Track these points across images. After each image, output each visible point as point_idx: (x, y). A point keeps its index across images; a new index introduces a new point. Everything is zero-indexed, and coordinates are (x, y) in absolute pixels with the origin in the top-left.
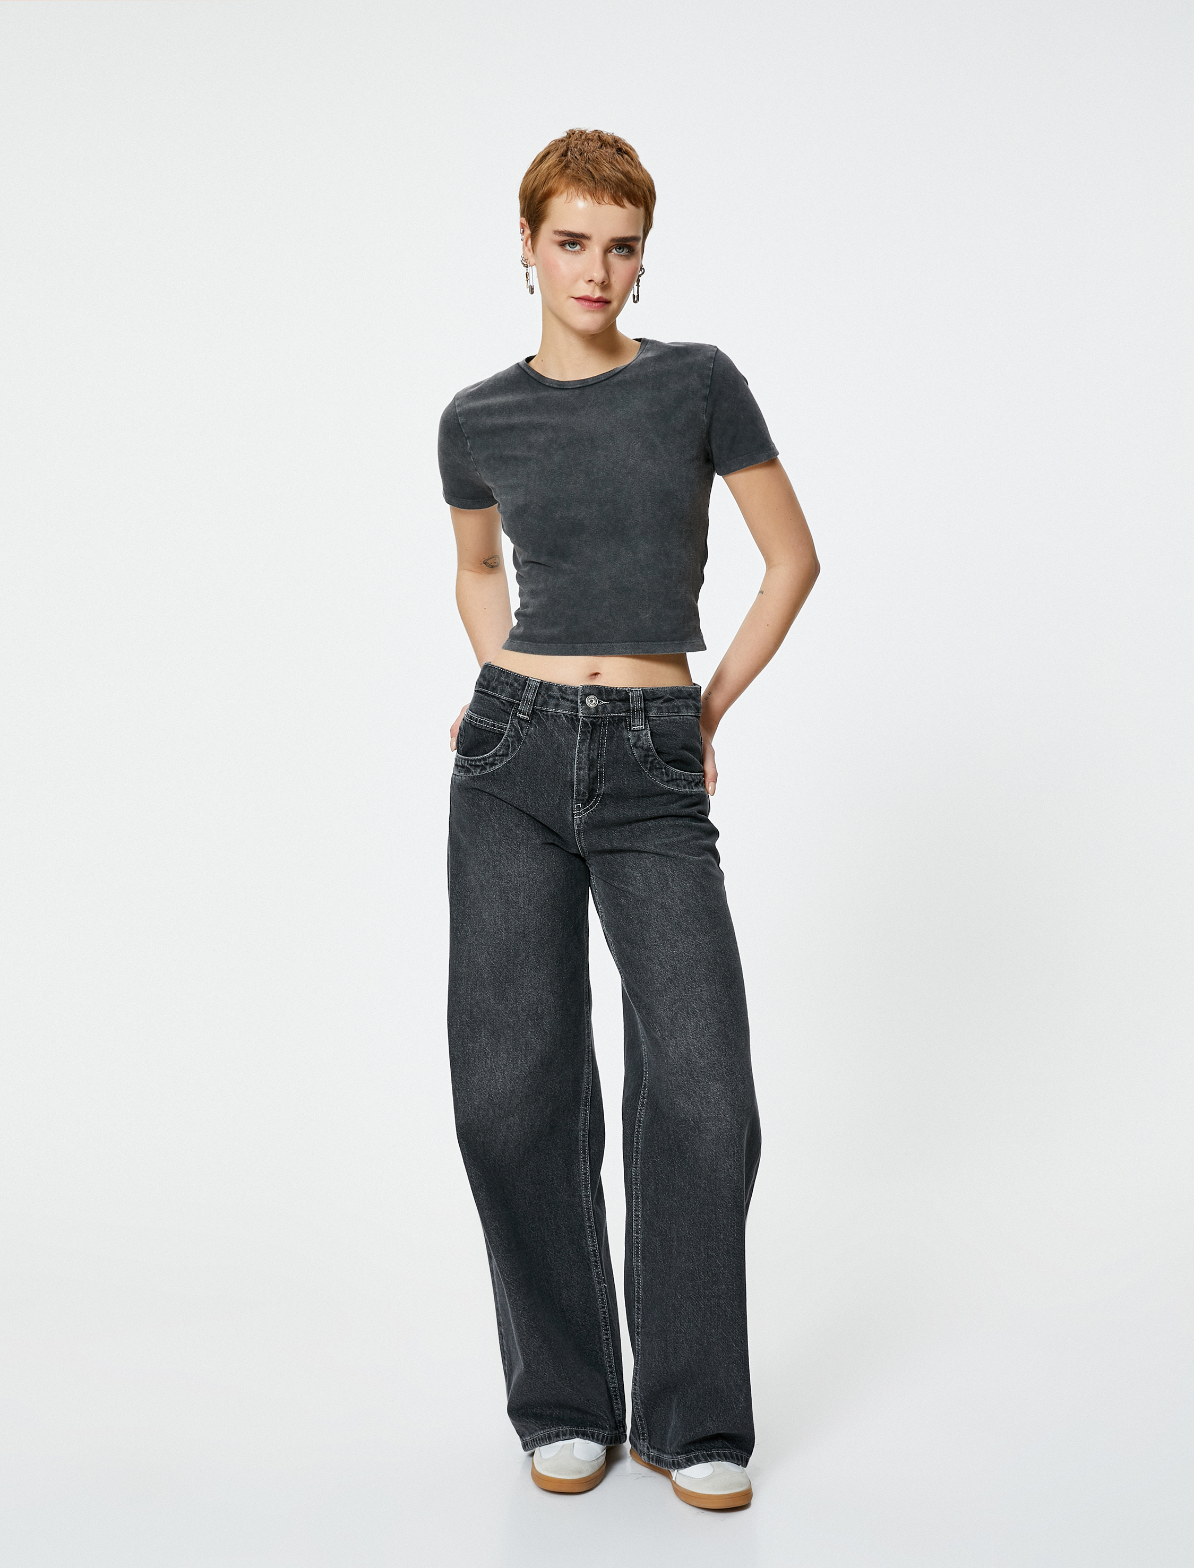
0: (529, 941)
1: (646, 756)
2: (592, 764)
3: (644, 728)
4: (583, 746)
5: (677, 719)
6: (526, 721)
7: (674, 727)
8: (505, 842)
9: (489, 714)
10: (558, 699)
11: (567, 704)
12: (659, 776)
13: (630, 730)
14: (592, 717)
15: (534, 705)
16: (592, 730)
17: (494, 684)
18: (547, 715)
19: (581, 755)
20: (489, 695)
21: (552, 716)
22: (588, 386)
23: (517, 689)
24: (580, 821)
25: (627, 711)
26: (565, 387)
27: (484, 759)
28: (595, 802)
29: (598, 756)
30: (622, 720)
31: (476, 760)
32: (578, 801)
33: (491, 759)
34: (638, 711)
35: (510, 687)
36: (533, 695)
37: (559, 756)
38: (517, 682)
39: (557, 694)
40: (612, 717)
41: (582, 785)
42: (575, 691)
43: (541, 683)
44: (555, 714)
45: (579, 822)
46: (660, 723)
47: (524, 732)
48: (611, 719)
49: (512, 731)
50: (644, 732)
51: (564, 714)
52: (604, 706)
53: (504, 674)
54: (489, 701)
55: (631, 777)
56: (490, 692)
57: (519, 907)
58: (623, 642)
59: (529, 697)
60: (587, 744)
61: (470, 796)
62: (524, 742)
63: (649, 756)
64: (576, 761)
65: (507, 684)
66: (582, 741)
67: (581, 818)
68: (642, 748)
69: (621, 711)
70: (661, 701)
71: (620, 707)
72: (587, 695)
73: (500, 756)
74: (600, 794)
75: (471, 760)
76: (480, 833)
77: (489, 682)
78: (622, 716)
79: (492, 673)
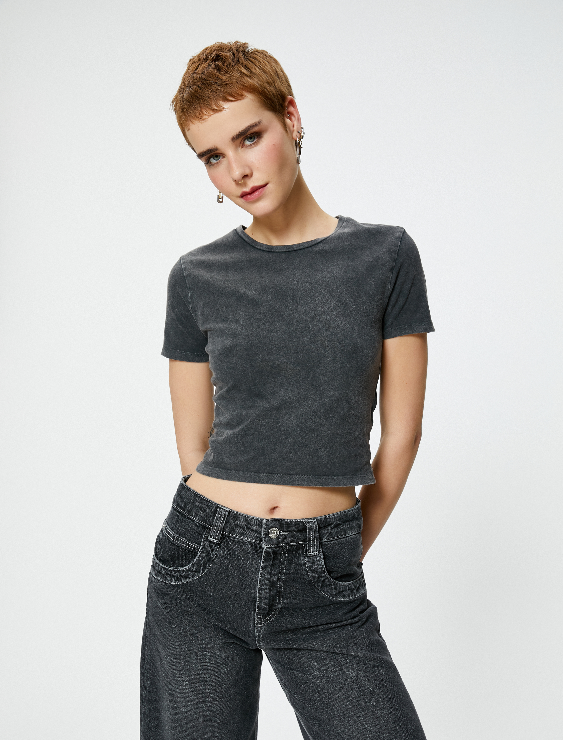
0: (215, 722)
1: (319, 577)
2: (272, 585)
3: (318, 554)
4: (265, 571)
5: (343, 540)
6: (216, 544)
7: (341, 548)
8: (195, 642)
9: (185, 533)
10: (244, 528)
11: (252, 533)
12: (329, 591)
13: (306, 556)
14: (273, 547)
15: (223, 531)
16: (273, 558)
17: (189, 507)
18: (234, 541)
19: (263, 578)
20: (185, 517)
21: (238, 542)
22: (292, 251)
23: (209, 514)
24: (261, 629)
25: (304, 540)
26: (273, 251)
27: (179, 572)
28: (274, 615)
29: (278, 578)
30: (300, 547)
31: (172, 571)
32: (259, 614)
33: (185, 573)
34: (313, 540)
35: (203, 513)
36: (222, 523)
37: (244, 576)
38: (209, 509)
39: (242, 523)
40: (291, 546)
41: (263, 602)
42: (259, 522)
43: (230, 512)
44: (241, 541)
45: (259, 630)
46: (330, 547)
47: (214, 553)
48: (290, 548)
49: (203, 552)
50: (318, 557)
51: (248, 542)
52: (284, 537)
53: (199, 498)
54: (185, 521)
55: (305, 594)
56: (186, 514)
57: (206, 695)
58: (302, 475)
59: (219, 524)
60: (268, 570)
61: (165, 599)
62: (214, 562)
63: (321, 577)
64: (259, 583)
65: (201, 508)
66: (264, 568)
67: (261, 627)
68: (316, 571)
69: (298, 540)
70: (332, 527)
71: (298, 537)
72: (269, 528)
73: (193, 571)
74: (278, 609)
75: (167, 570)
76: (173, 631)
77: (185, 504)
78: (300, 545)
79: (189, 496)
